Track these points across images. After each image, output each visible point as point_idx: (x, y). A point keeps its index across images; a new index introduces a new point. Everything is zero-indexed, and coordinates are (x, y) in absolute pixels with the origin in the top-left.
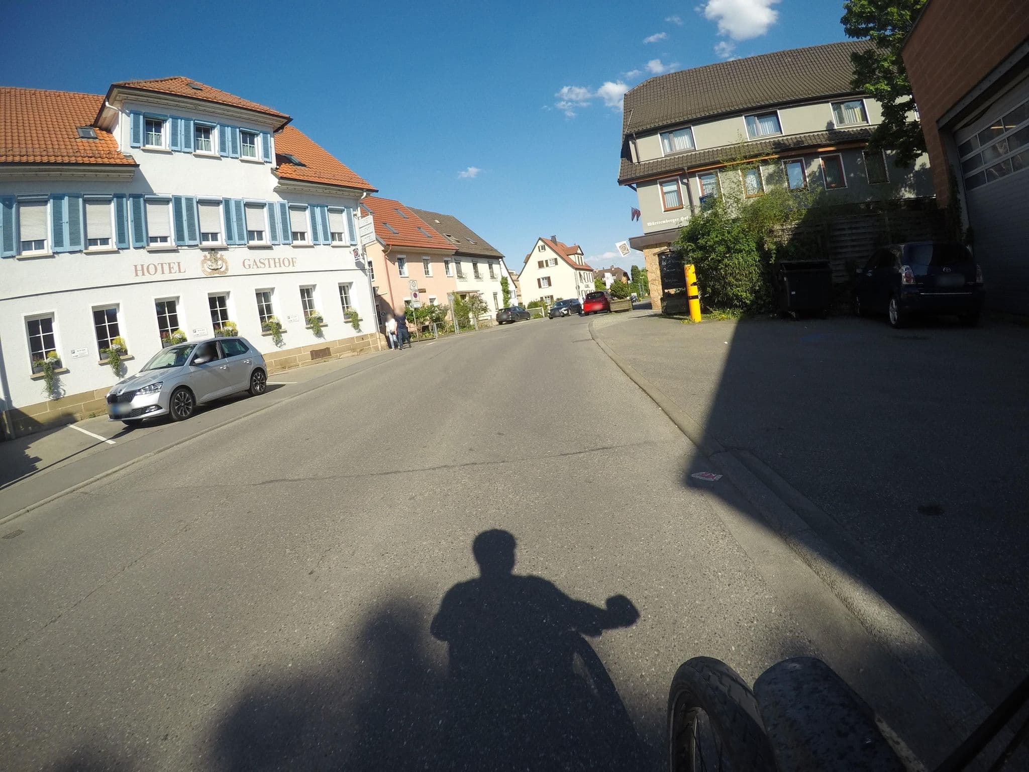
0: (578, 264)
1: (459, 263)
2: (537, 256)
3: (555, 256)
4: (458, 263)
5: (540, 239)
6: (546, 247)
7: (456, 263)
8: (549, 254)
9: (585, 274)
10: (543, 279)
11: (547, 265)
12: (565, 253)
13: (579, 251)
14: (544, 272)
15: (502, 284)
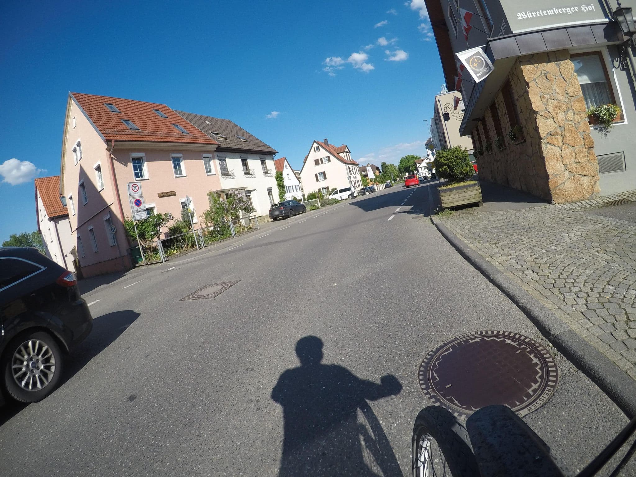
0: (346, 159)
1: (225, 160)
2: (313, 156)
3: (328, 154)
4: (222, 159)
5: (315, 142)
6: (320, 148)
7: (220, 160)
8: (323, 153)
9: (353, 168)
10: (319, 174)
11: (322, 163)
12: (336, 152)
13: (347, 150)
14: (320, 168)
15: (276, 179)
